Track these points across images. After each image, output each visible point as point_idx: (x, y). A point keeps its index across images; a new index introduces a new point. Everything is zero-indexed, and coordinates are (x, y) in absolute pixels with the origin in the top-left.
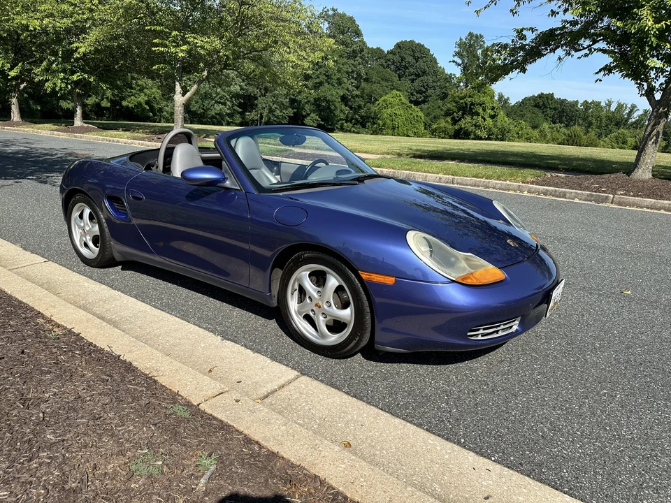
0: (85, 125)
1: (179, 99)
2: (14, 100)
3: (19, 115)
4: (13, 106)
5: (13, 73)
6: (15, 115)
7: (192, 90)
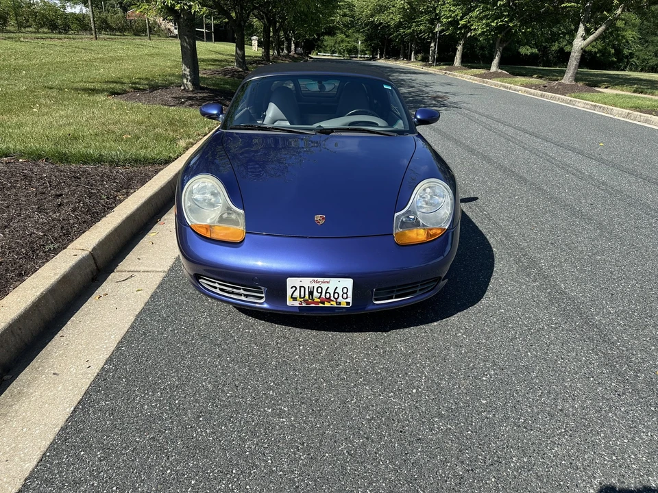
0: (500, 71)
1: (579, 43)
2: (460, 48)
3: (460, 61)
4: (458, 53)
5: (462, 22)
6: (457, 62)
7: (597, 32)
